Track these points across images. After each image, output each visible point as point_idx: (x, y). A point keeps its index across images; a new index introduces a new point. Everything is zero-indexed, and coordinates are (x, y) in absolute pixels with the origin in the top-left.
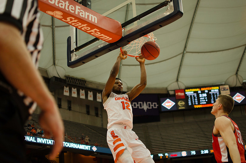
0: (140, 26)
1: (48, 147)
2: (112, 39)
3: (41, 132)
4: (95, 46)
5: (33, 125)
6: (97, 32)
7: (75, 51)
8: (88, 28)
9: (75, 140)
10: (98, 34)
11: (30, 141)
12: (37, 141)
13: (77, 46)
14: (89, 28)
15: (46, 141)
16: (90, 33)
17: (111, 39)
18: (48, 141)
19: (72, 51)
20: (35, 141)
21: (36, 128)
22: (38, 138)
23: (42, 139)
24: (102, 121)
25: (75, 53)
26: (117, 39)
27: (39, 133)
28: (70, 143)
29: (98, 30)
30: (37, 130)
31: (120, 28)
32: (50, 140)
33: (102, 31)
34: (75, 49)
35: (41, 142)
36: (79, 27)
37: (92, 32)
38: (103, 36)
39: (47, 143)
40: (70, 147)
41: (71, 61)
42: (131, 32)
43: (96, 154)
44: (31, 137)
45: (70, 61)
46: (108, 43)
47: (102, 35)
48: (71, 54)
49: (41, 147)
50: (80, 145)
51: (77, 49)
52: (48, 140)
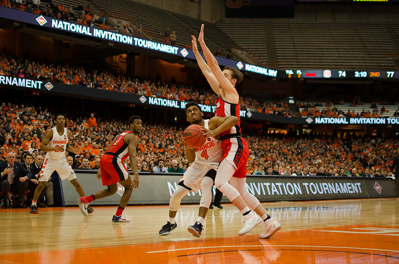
1: (110, 44)
3: (99, 19)
5: (87, 8)
9: (154, 36)
11: (82, 33)
12: (93, 34)
15: (108, 34)
18: (112, 35)
20: (91, 34)
21: (91, 13)
22: (95, 29)
23: (102, 31)
24: (199, 8)
27: (96, 21)
28: (147, 41)
30: (93, 16)
32: (114, 34)
35: (100, 36)
39: (110, 38)
40: (145, 46)
43: (187, 61)
44: (85, 27)
49: (99, 44)
50: (162, 45)
52: (110, 33)
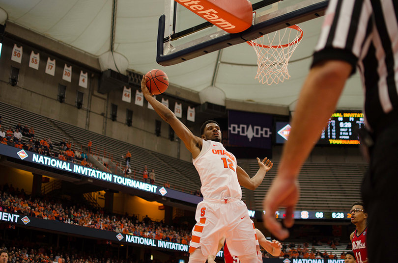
0: (282, 12)
1: (89, 180)
2: (235, 27)
4: (204, 36)
5: (68, 144)
6: (214, 15)
7: (171, 40)
8: (200, 7)
9: (134, 174)
10: (215, 18)
11: (63, 168)
12: (73, 170)
13: (174, 32)
14: (202, 8)
15: (88, 171)
16: (202, 15)
17: (233, 27)
18: (91, 172)
19: (167, 39)
20: (71, 170)
21: (73, 149)
22: (75, 165)
23: (82, 167)
24: (179, 148)
25: (170, 42)
26: (244, 27)
28: (126, 179)
29: (216, 12)
31: (249, 10)
32: (94, 171)
33: (222, 13)
34: (172, 36)
35: (79, 172)
36: (186, 4)
37: (205, 14)
38: (222, 22)
39: (89, 175)
40: (124, 184)
41: (163, 54)
42: (268, 19)
43: (165, 199)
44: (65, 163)
45: (161, 55)
46: (226, 33)
47: (221, 20)
48: (164, 44)
49: (79, 180)
50: (141, 183)
51: (175, 36)
52: (90, 170)
